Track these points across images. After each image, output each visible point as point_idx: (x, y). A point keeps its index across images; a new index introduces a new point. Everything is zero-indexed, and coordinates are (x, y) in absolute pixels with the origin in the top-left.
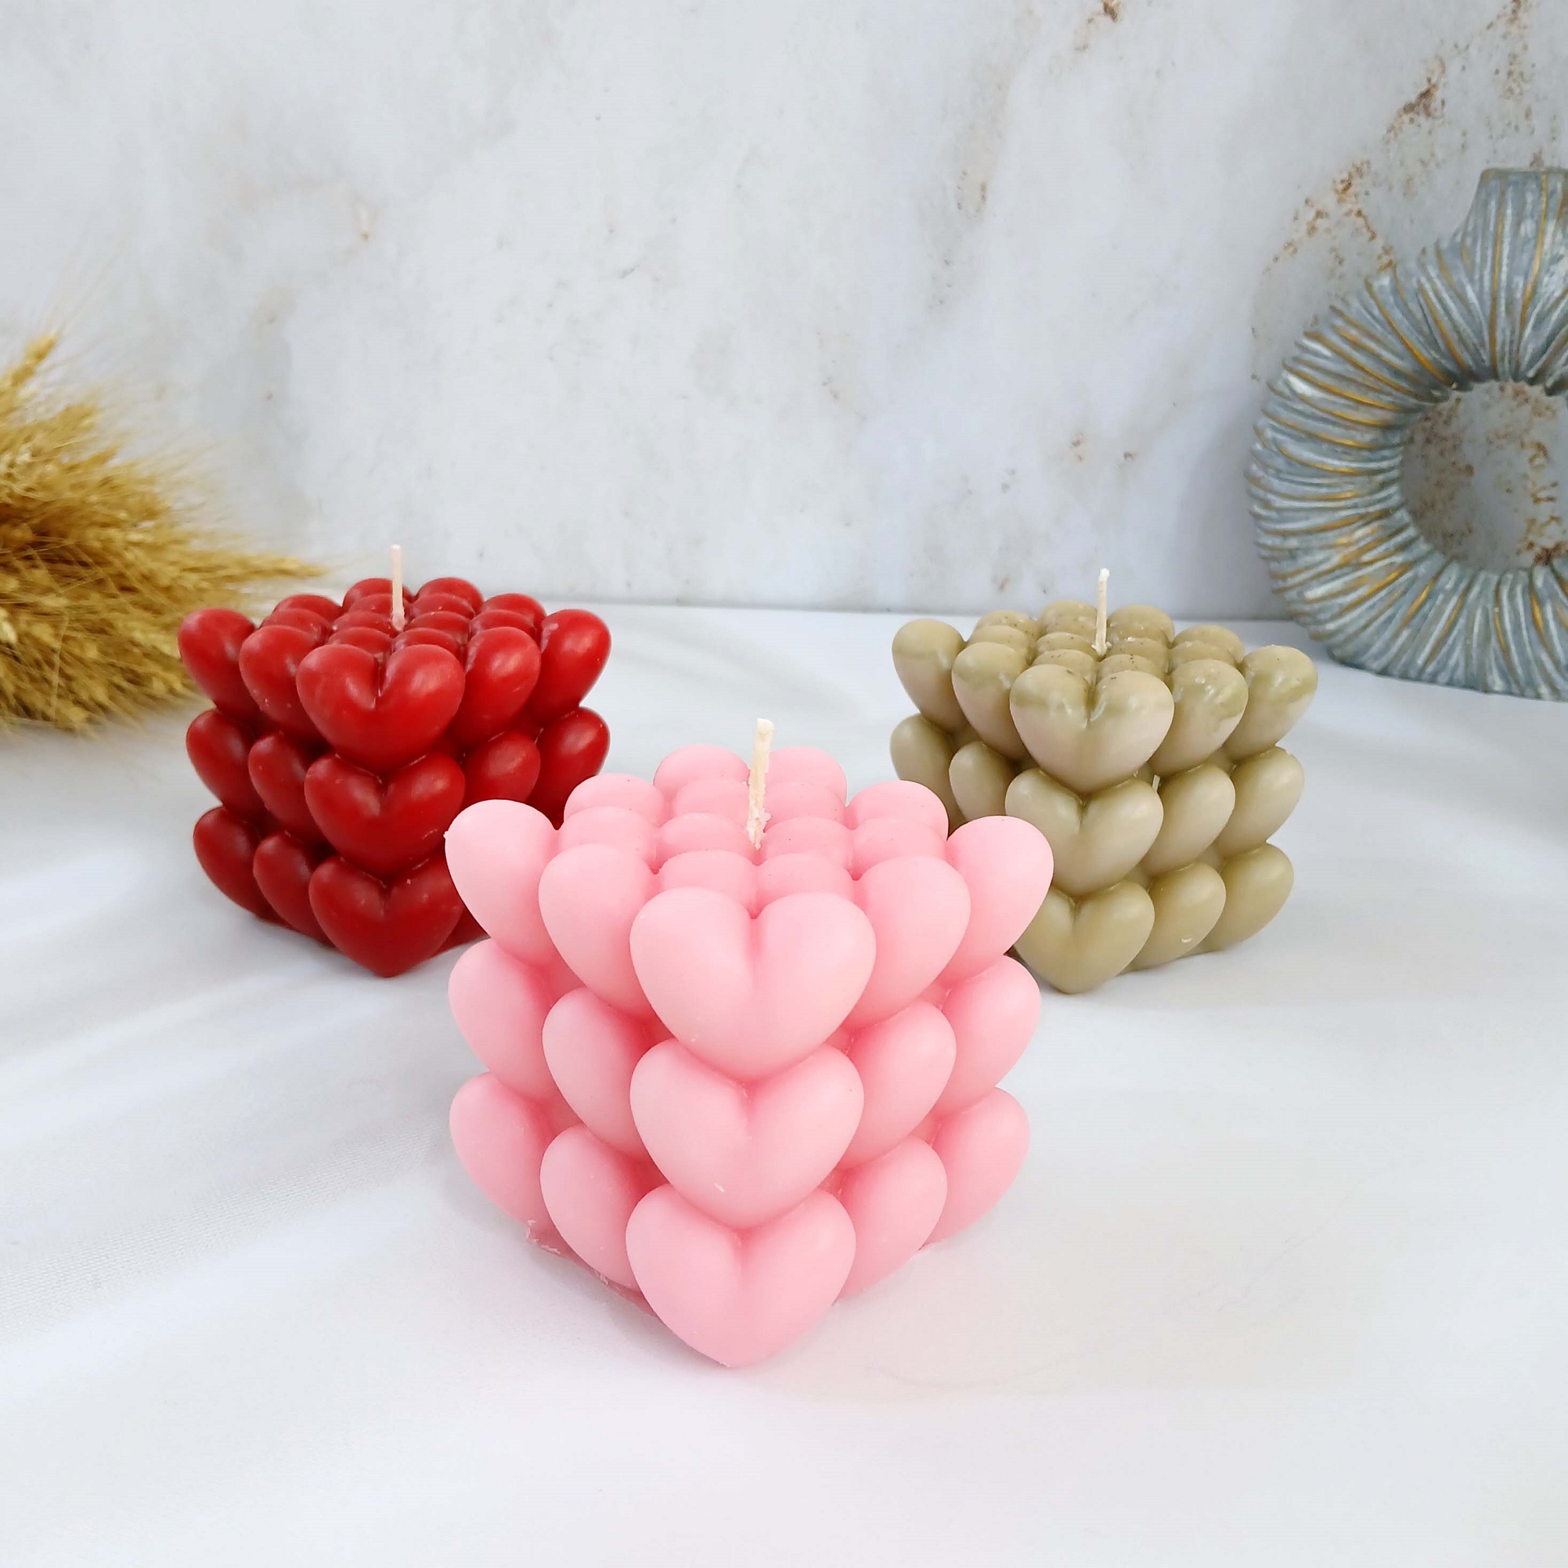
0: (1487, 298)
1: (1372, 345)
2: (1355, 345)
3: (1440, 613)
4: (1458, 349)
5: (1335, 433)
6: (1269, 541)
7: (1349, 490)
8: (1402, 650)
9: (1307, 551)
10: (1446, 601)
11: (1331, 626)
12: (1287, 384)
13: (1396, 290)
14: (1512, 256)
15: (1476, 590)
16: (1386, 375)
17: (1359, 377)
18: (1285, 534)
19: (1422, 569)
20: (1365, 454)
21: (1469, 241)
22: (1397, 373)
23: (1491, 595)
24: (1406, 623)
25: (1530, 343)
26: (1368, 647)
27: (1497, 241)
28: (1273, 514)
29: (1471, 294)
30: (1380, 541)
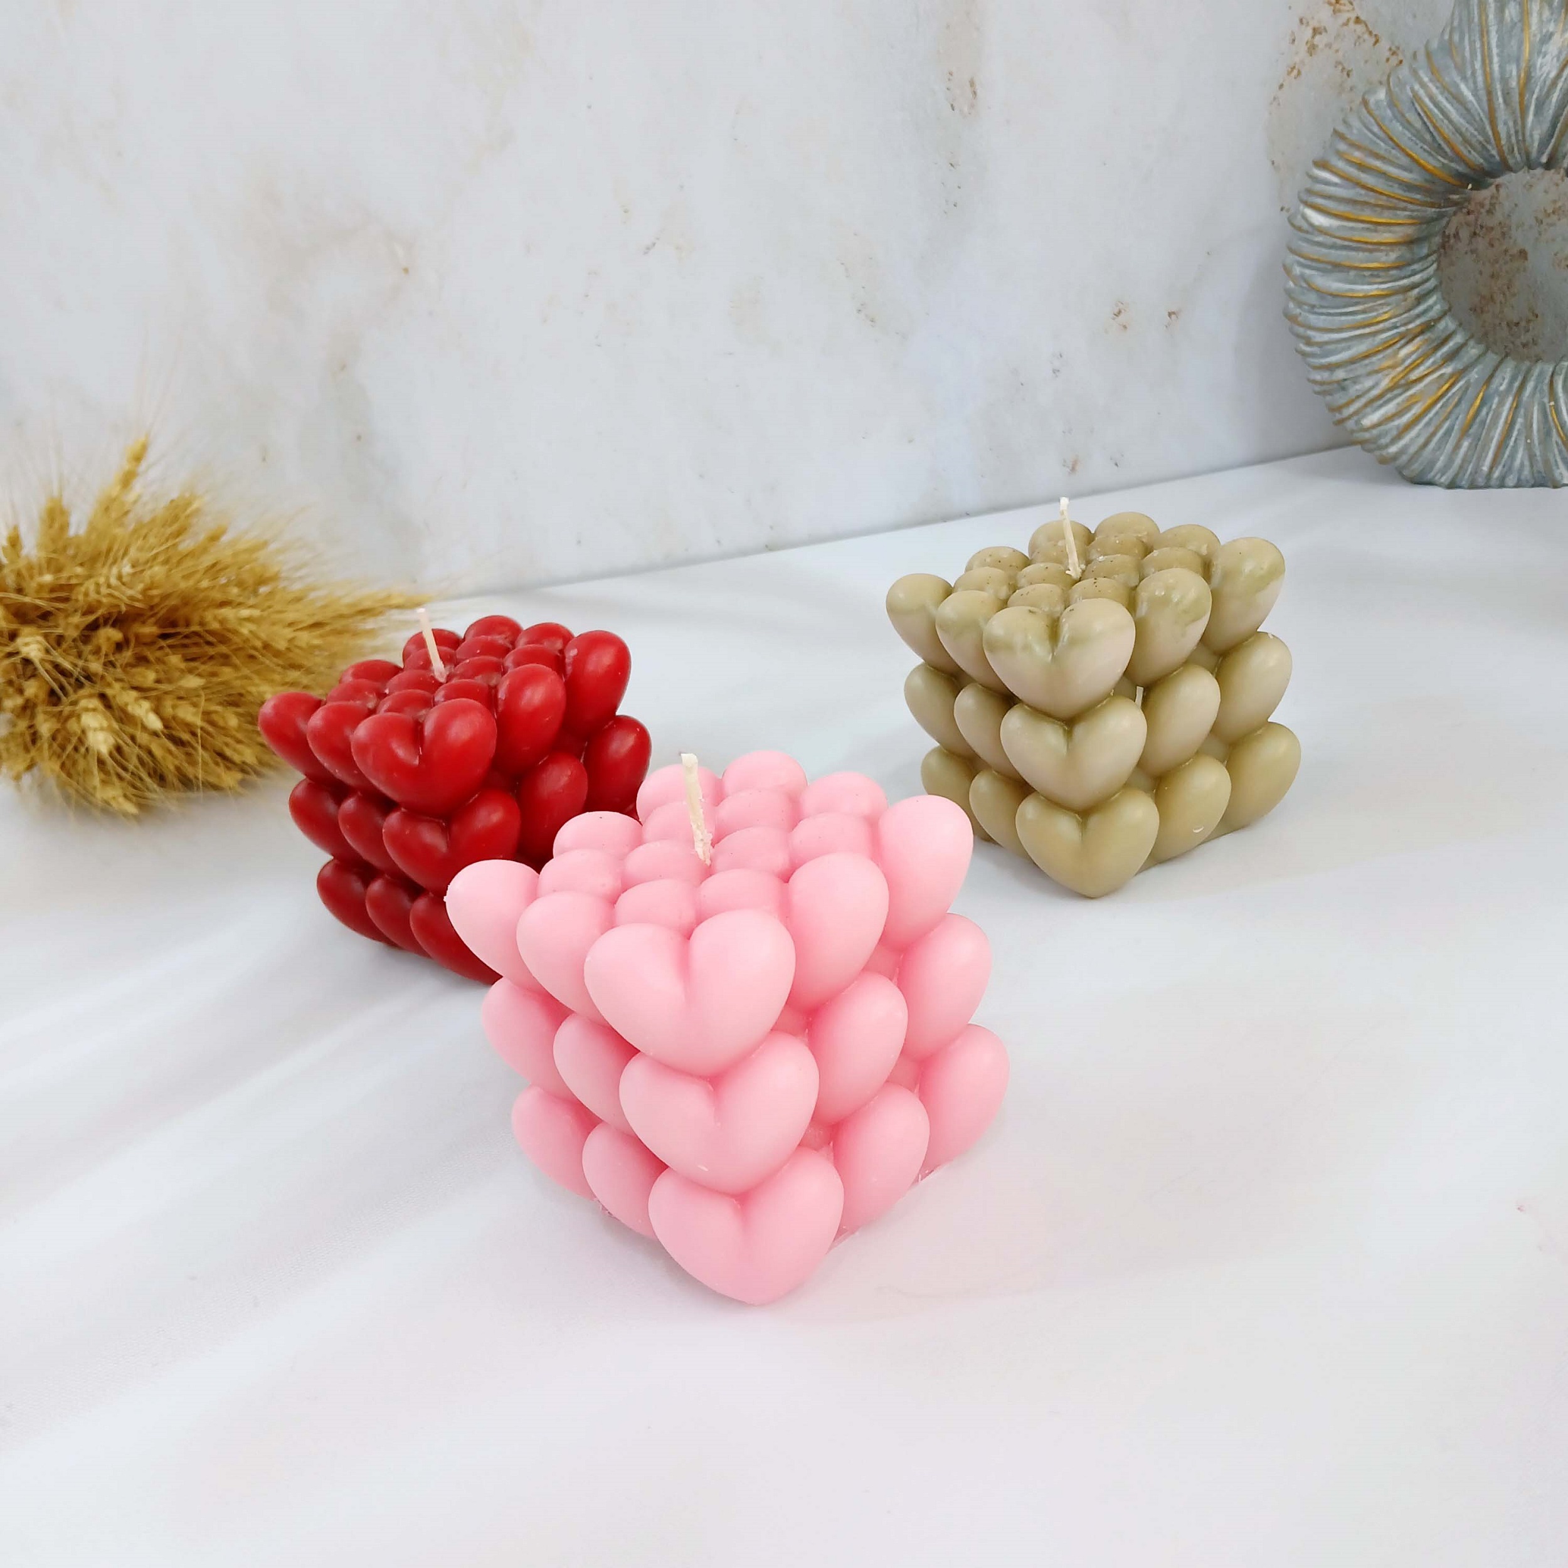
0: (1482, 93)
1: (1378, 164)
2: (1362, 167)
3: (1497, 417)
4: (1463, 150)
5: (1358, 258)
6: (1318, 376)
7: (1385, 312)
8: (1465, 461)
9: (1355, 380)
10: (1501, 404)
11: (1393, 449)
12: (1304, 217)
13: (1392, 103)
14: (1501, 45)
15: (1530, 386)
16: (1398, 191)
17: (1371, 198)
18: (1331, 367)
19: (1474, 375)
20: (1393, 272)
21: (1456, 38)
22: (1409, 187)
23: (1546, 388)
24: (1465, 432)
25: (1536, 130)
26: (1432, 463)
27: (1484, 32)
28: (1315, 349)
29: (1466, 91)
30: (1426, 356)
